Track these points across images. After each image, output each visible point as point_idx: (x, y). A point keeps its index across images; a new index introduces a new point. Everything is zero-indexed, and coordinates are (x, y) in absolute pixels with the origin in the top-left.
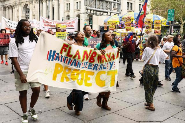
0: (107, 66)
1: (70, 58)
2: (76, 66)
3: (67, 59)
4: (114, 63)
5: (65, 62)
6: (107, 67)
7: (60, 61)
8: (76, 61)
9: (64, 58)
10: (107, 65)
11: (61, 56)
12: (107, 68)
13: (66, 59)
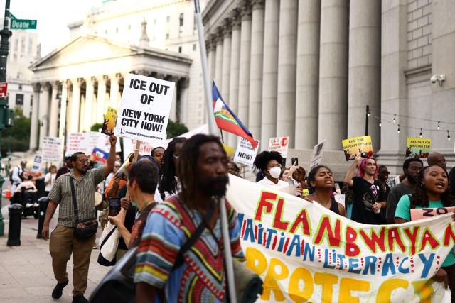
0: (412, 266)
1: (283, 234)
2: (302, 257)
3: (276, 237)
4: (435, 257)
5: (271, 246)
6: (411, 269)
7: (256, 241)
8: (299, 241)
9: (268, 233)
10: (412, 261)
11: (259, 228)
12: (413, 271)
13: (274, 235)
